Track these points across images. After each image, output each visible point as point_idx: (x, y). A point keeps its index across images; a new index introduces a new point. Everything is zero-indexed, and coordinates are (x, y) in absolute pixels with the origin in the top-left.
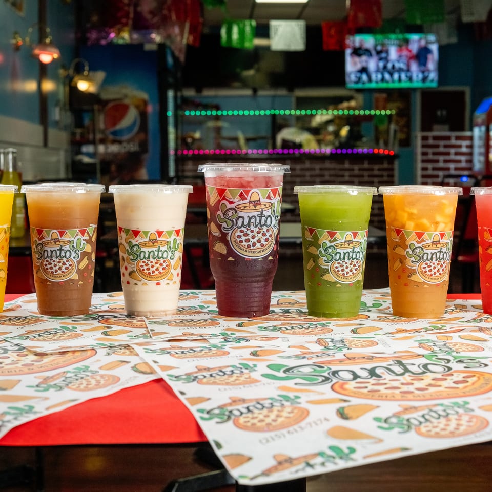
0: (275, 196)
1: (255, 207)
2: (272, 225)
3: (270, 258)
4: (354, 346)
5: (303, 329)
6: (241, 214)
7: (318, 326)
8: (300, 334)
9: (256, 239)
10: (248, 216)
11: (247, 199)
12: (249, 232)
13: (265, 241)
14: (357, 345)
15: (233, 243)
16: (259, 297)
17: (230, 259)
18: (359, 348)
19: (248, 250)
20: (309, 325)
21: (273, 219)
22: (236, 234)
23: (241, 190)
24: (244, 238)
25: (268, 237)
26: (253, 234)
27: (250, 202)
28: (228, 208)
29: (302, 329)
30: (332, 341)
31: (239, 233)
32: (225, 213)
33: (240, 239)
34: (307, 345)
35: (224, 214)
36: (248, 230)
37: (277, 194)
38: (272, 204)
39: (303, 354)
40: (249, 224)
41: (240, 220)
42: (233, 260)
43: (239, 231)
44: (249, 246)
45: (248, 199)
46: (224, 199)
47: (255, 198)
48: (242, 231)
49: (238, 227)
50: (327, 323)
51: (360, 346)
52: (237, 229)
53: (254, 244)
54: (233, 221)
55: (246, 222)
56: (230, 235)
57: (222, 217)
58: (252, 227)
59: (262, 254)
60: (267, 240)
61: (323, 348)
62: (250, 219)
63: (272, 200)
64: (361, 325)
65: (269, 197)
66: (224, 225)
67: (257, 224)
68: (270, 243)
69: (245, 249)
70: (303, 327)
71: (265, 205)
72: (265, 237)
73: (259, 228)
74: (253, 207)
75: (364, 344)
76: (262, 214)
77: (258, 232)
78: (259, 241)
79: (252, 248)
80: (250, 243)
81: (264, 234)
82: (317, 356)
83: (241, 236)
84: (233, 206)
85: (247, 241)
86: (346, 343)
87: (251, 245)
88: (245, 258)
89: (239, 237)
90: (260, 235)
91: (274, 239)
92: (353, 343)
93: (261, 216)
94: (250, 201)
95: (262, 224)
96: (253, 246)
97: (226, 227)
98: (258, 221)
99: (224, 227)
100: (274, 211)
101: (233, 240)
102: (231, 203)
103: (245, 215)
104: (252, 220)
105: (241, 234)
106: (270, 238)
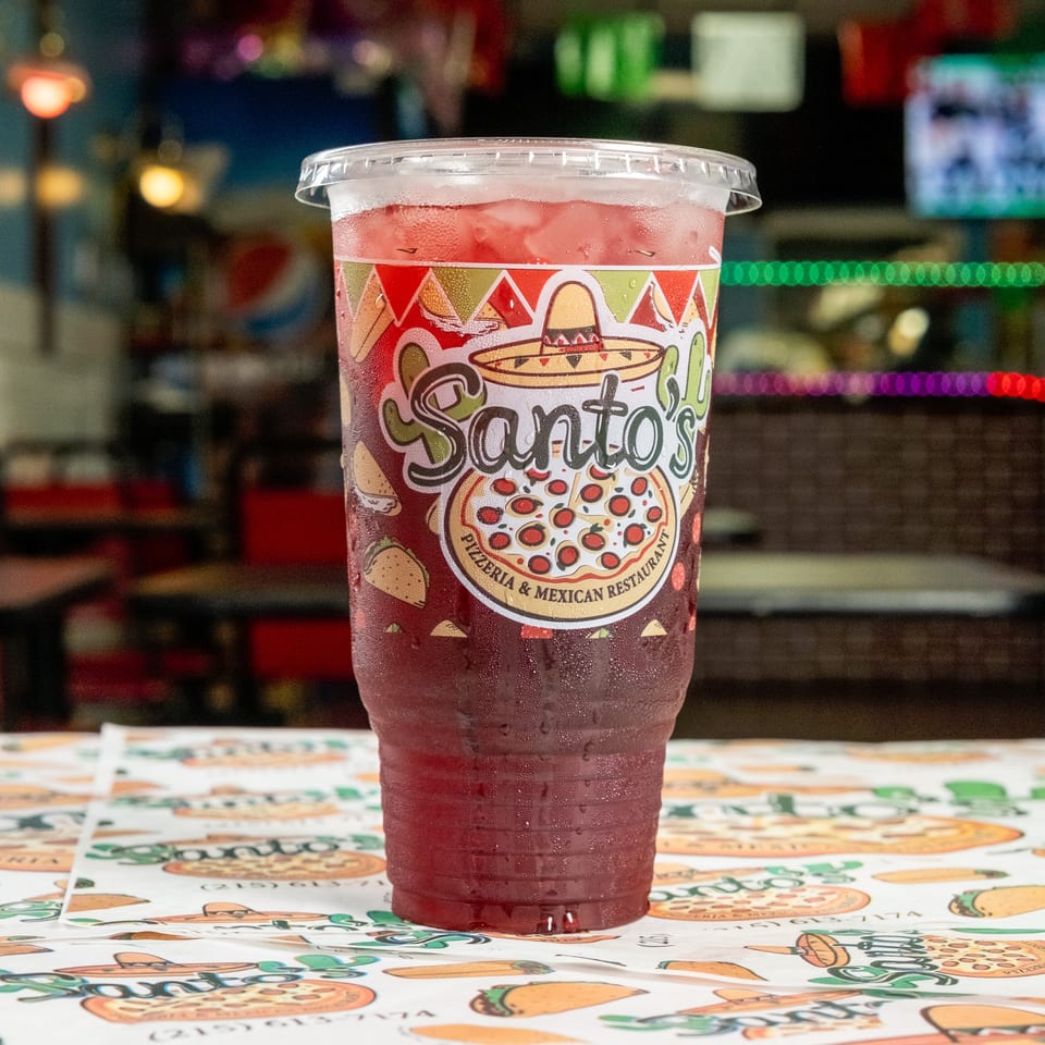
0: (678, 309)
1: (574, 361)
2: (664, 461)
3: (653, 629)
4: (966, 967)
5: (743, 894)
6: (498, 396)
7: (809, 880)
8: (723, 918)
9: (580, 526)
10: (538, 410)
11: (529, 321)
12: (539, 491)
13: (627, 541)
14: (982, 961)
15: (460, 547)
16: (593, 829)
17: (446, 629)
18: (993, 976)
19: (533, 584)
20: (767, 876)
21: (670, 428)
22: (476, 503)
23: (502, 272)
24: (514, 523)
25: (640, 518)
26: (564, 499)
27: (549, 334)
28: (434, 364)
29: (736, 897)
30: (867, 944)
31: (488, 498)
32: (419, 394)
33: (494, 529)
34: (749, 961)
35: (416, 396)
36: (534, 478)
37: (690, 305)
38: (662, 352)
39: (726, 1008)
40: (540, 451)
41: (497, 429)
42: (459, 634)
43: (487, 485)
44: (539, 566)
45: (538, 316)
46: (416, 320)
47: (572, 313)
48: (503, 487)
49: (482, 467)
50: (849, 865)
51: (994, 967)
52: (479, 473)
53: (568, 556)
54: (457, 435)
55: (525, 440)
56: (442, 503)
57: (407, 415)
58: (557, 467)
59: (606, 605)
60: (633, 536)
61: (823, 973)
62: (546, 421)
63: (661, 328)
64: (991, 874)
65: (645, 315)
66: (415, 454)
67: (582, 449)
68: (650, 554)
69: (519, 580)
70: (740, 886)
71: (627, 354)
72: (626, 521)
73: (593, 472)
74: (560, 363)
75: (1013, 961)
76: (609, 399)
77: (591, 494)
78: (593, 539)
79: (555, 572)
80: (547, 550)
81: (619, 506)
82: (794, 1017)
83: (499, 512)
84: (459, 355)
85: (533, 535)
86: (930, 954)
87: (553, 560)
88: (520, 625)
89: (490, 515)
90: (599, 509)
91: (673, 530)
92: (962, 952)
93: (606, 407)
94: (546, 331)
95: (610, 452)
96: (562, 565)
97: (425, 463)
98: (588, 432)
99: (414, 467)
100: (672, 385)
101: (458, 531)
102: (451, 340)
103: (521, 401)
104: (559, 431)
105: (500, 501)
106: (651, 528)
